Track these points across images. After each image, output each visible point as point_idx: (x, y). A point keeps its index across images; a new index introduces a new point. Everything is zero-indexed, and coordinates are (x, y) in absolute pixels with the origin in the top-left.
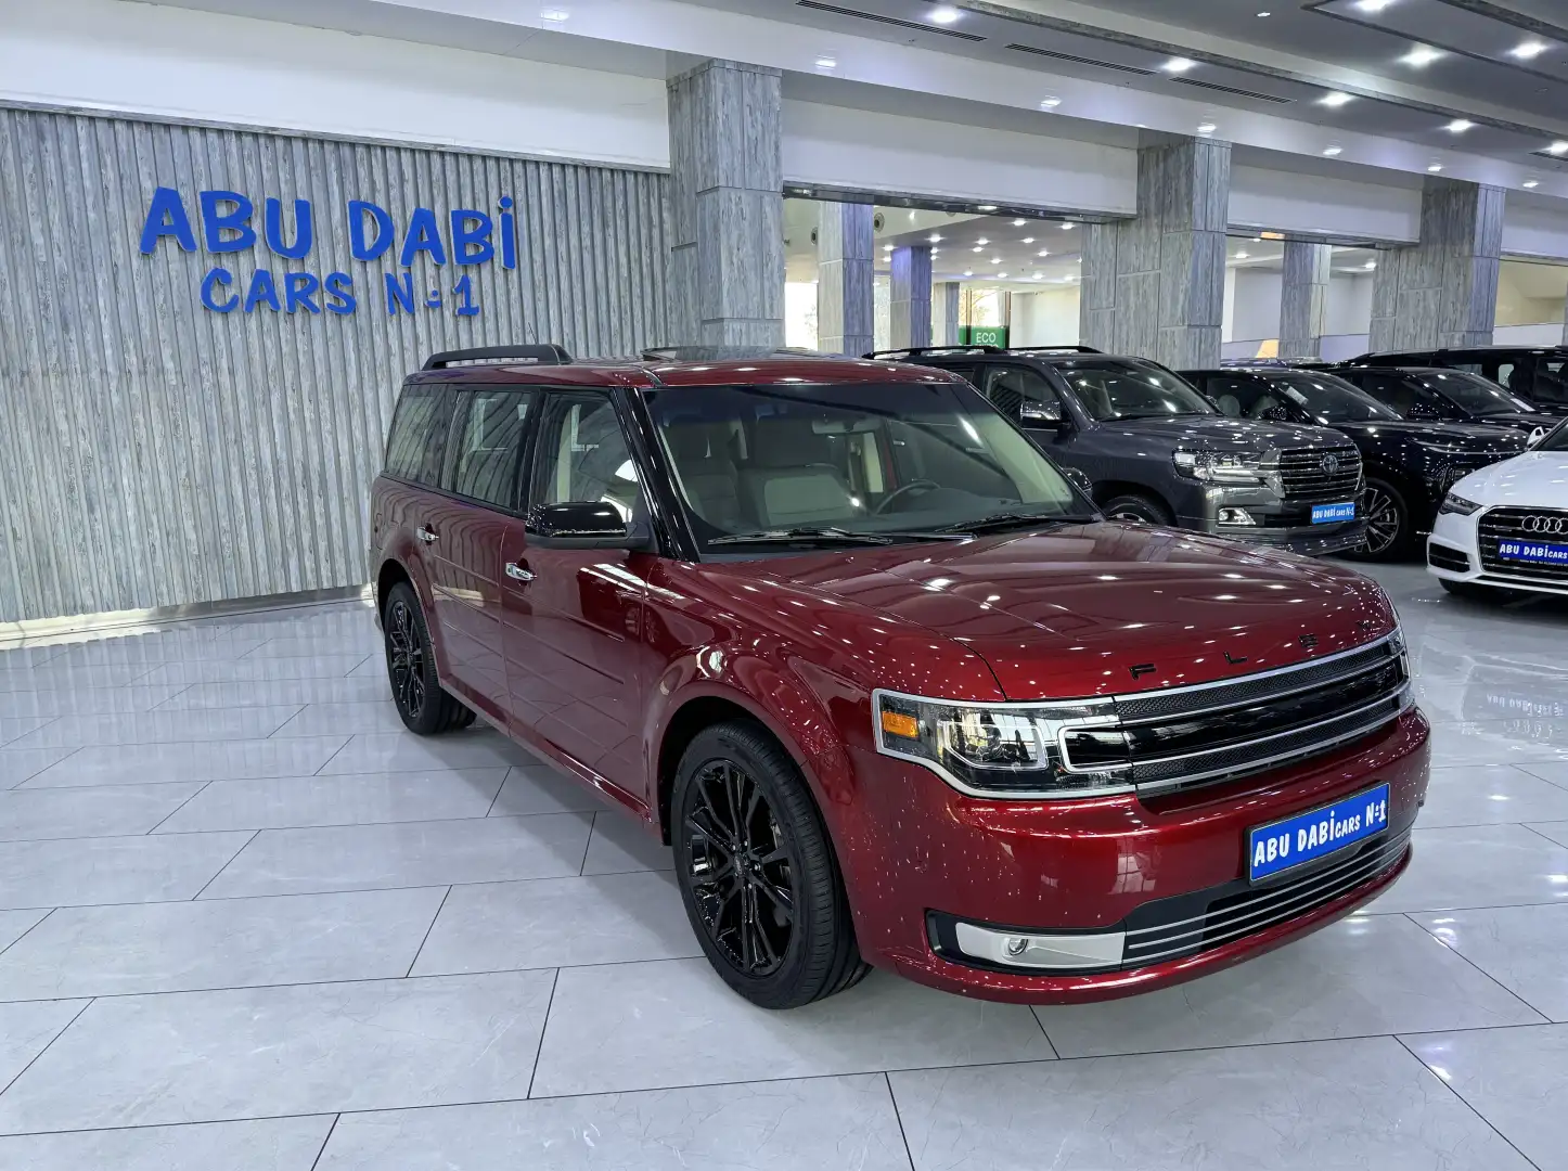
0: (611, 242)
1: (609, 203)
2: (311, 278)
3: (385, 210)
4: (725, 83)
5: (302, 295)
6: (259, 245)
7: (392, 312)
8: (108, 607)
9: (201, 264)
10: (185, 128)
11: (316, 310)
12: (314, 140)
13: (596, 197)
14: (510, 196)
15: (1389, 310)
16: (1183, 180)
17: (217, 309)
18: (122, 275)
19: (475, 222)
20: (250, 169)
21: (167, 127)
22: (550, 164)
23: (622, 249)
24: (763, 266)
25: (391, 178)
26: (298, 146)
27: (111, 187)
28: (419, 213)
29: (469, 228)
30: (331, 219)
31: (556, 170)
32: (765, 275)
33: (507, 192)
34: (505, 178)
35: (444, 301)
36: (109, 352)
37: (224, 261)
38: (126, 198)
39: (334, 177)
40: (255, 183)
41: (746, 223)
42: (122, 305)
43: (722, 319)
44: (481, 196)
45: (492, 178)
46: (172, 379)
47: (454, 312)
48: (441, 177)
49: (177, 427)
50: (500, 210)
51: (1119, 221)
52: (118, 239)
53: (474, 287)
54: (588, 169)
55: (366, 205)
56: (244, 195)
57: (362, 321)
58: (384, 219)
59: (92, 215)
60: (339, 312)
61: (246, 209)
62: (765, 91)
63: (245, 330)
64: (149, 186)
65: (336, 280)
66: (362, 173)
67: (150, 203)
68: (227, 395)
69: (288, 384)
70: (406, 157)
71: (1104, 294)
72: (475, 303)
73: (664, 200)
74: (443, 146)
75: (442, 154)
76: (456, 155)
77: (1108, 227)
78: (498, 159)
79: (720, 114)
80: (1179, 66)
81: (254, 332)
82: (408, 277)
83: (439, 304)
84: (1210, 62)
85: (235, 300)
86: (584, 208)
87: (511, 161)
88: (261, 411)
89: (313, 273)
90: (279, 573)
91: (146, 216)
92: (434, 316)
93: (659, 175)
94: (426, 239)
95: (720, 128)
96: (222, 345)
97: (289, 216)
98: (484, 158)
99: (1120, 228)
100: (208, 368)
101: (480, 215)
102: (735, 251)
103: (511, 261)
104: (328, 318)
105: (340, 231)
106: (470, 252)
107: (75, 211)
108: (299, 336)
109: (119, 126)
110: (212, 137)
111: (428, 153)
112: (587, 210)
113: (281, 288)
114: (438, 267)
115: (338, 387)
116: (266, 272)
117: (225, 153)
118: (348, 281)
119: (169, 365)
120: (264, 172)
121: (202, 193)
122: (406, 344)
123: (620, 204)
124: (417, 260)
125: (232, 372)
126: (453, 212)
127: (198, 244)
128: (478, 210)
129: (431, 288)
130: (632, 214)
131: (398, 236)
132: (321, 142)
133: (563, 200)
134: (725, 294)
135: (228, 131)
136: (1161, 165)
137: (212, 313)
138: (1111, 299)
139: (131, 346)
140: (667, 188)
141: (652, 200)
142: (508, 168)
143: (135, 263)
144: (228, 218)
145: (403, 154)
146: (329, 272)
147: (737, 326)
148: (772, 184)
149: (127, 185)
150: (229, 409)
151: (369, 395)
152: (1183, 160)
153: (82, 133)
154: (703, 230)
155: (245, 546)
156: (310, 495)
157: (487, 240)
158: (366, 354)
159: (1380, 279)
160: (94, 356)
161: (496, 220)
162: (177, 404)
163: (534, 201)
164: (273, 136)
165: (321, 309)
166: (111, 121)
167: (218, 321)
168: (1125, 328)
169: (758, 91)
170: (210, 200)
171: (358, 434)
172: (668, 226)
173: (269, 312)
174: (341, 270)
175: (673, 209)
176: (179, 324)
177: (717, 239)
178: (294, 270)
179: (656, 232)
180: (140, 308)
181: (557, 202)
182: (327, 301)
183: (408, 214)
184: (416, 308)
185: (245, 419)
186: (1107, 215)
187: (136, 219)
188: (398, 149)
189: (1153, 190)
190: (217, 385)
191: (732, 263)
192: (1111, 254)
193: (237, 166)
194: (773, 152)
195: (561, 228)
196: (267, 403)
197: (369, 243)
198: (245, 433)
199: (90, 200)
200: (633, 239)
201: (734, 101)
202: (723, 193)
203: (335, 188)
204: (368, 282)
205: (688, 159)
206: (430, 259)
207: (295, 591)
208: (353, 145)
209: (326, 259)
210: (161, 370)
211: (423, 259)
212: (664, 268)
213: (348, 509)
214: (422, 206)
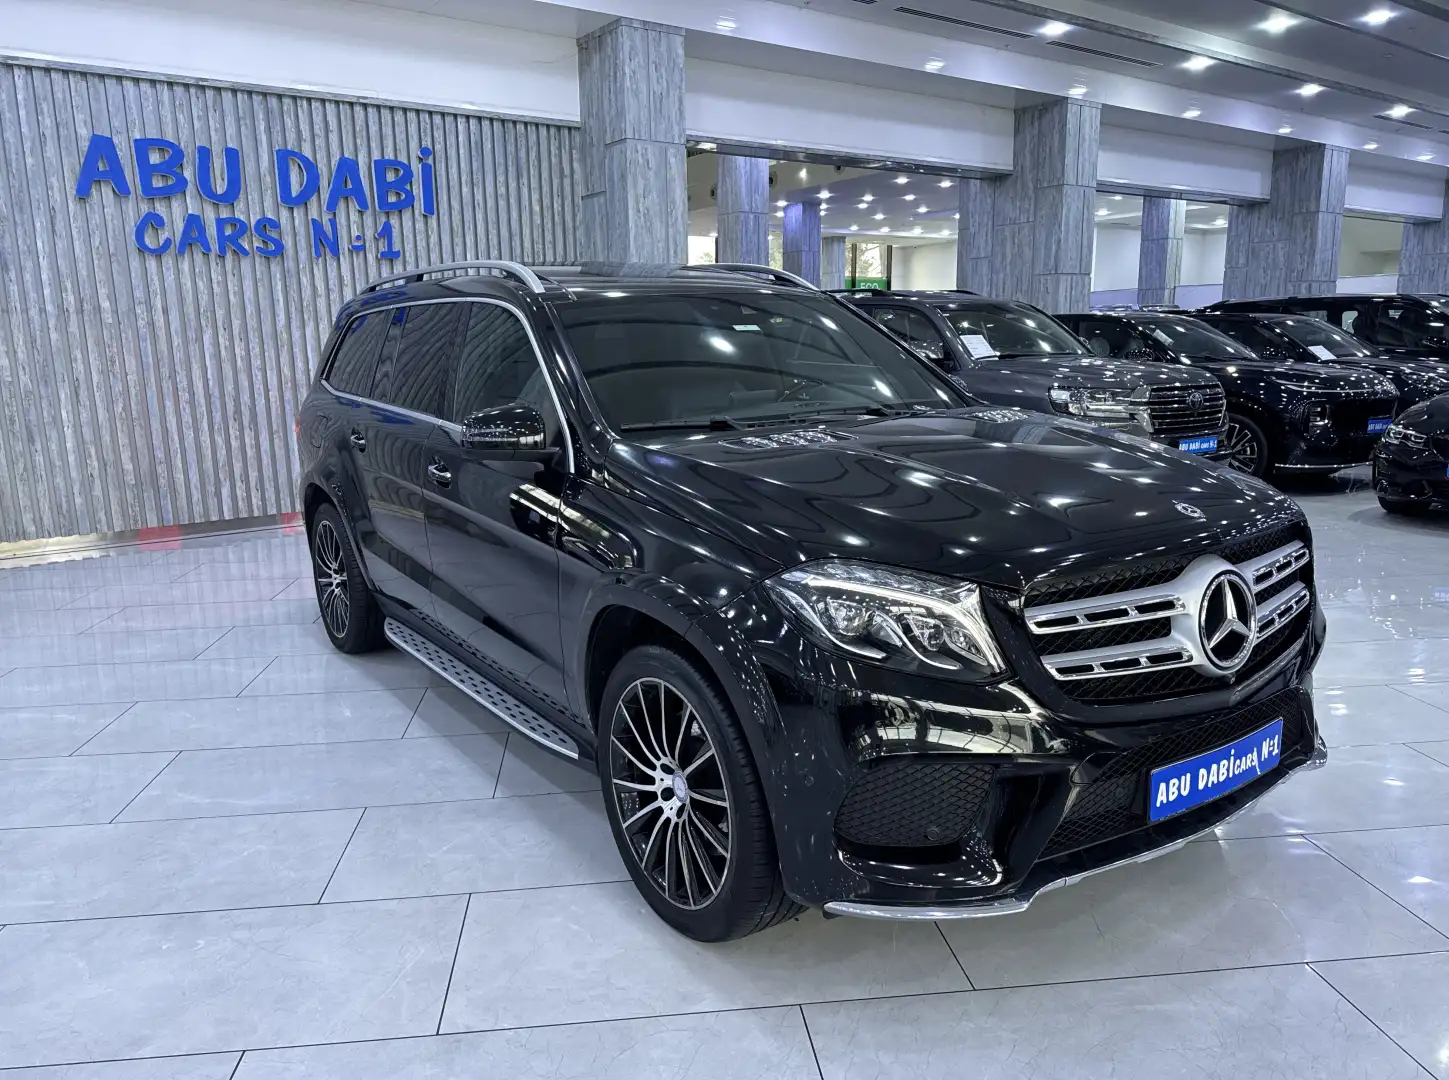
0: (525, 190)
1: (523, 154)
2: (240, 220)
3: (311, 159)
4: (632, 41)
5: (232, 239)
6: (190, 189)
7: (318, 255)
8: (49, 533)
9: (135, 209)
10: (119, 78)
11: (246, 253)
12: (242, 91)
13: (511, 148)
14: (430, 147)
15: (1242, 261)
16: (1056, 137)
17: (152, 251)
18: (59, 217)
19: (397, 170)
20: (181, 117)
21: (102, 76)
22: (468, 117)
23: (535, 197)
24: (668, 214)
25: (316, 127)
26: (227, 96)
27: (48, 133)
28: (343, 161)
29: (391, 177)
30: (259, 166)
31: (473, 122)
32: (670, 223)
33: (426, 142)
34: (425, 131)
35: (367, 245)
36: (47, 292)
37: (157, 205)
38: (63, 145)
39: (262, 126)
40: (186, 132)
41: (651, 174)
42: (59, 245)
44: (401, 145)
45: (413, 128)
46: (108, 318)
47: (377, 257)
48: (365, 128)
49: (113, 363)
50: (421, 160)
51: (995, 178)
52: (56, 184)
53: (396, 232)
54: (503, 121)
55: (293, 153)
56: (176, 143)
57: (290, 264)
58: (310, 167)
59: (30, 161)
60: (268, 256)
61: (178, 155)
62: (669, 49)
63: (178, 272)
64: (84, 133)
65: (265, 225)
66: (289, 122)
67: (86, 149)
68: (162, 334)
69: (220, 324)
70: (330, 108)
71: (982, 245)
72: (397, 247)
73: (574, 152)
74: (367, 98)
75: (365, 106)
76: (378, 107)
77: (985, 185)
78: (418, 112)
79: (627, 71)
80: (1055, 29)
81: (186, 273)
82: (333, 222)
83: (363, 248)
84: (1083, 26)
85: (168, 242)
86: (500, 159)
87: (431, 113)
88: (194, 348)
89: (242, 218)
90: (212, 502)
91: (82, 160)
92: (358, 261)
93: (570, 129)
94: (350, 186)
95: (628, 83)
96: (156, 285)
97: (218, 164)
98: (405, 110)
99: (997, 185)
100: (143, 307)
101: (401, 164)
102: (642, 200)
103: (430, 208)
104: (257, 259)
105: (268, 179)
106: (392, 199)
107: (14, 157)
108: (230, 277)
109: (53, 75)
110: (144, 86)
111: (351, 104)
112: (502, 161)
113: (212, 231)
114: (361, 213)
115: (267, 328)
116: (198, 217)
117: (158, 102)
118: (276, 225)
119: (106, 304)
120: (195, 122)
121: (136, 141)
122: (331, 286)
123: (533, 155)
124: (342, 205)
125: (166, 311)
126: (375, 161)
127: (132, 189)
128: (399, 159)
129: (355, 232)
130: (545, 164)
131: (324, 183)
132: (250, 93)
133: (480, 152)
135: (160, 81)
136: (1036, 124)
137: (146, 256)
138: (989, 249)
139: (69, 286)
140: (578, 139)
141: (563, 151)
142: (428, 121)
143: (71, 205)
144: (161, 164)
145: (327, 104)
146: (259, 217)
148: (677, 136)
149: (63, 132)
150: (163, 346)
151: (296, 334)
152: (1057, 121)
153: (20, 83)
154: (611, 179)
155: (180, 477)
156: (241, 430)
157: (408, 188)
158: (293, 294)
159: (1233, 234)
160: (32, 295)
161: (416, 168)
162: (114, 341)
163: (452, 153)
164: (203, 88)
165: (250, 252)
166: (47, 70)
167: (152, 263)
168: (1001, 276)
169: (663, 48)
170: (142, 146)
171: (286, 371)
172: (578, 176)
173: (200, 255)
174: (270, 215)
175: (583, 160)
176: (115, 265)
177: (624, 188)
178: (225, 214)
179: (567, 182)
180: (77, 251)
181: (473, 153)
182: (256, 244)
183: (333, 163)
184: (341, 252)
185: (178, 355)
186: (984, 171)
187: (72, 166)
188: (323, 101)
189: (1028, 149)
190: (152, 324)
191: (639, 211)
192: (988, 208)
193: (169, 115)
194: (677, 106)
195: (477, 177)
196: (200, 340)
197: (295, 190)
198: (178, 368)
199: (27, 145)
200: (546, 189)
201: (640, 58)
202: (630, 145)
203: (264, 138)
204: (294, 227)
205: (597, 113)
206: (354, 206)
207: (227, 518)
208: (280, 97)
209: (254, 205)
210: (98, 309)
211: (348, 207)
212: (574, 216)
213: (276, 441)
214: (346, 155)
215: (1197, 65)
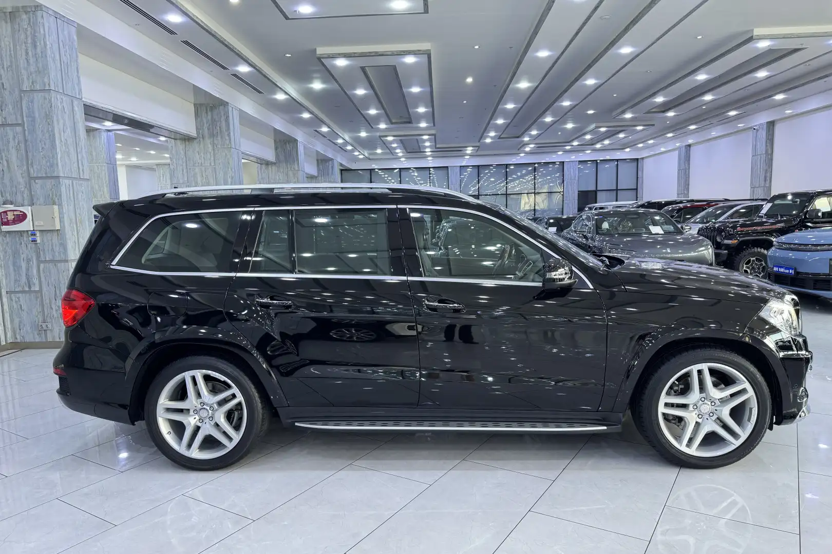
4: (49, 23)
16: (224, 123)
24: (77, 145)
41: (66, 116)
43: (58, 177)
51: (187, 139)
62: (69, 34)
79: (48, 43)
80: (243, 69)
95: (49, 52)
99: (187, 143)
102: (62, 133)
134: (59, 161)
136: (209, 113)
147: (67, 182)
152: (222, 113)
154: (31, 117)
169: (66, 33)
177: (49, 123)
189: (205, 125)
191: (61, 141)
192: (182, 155)
194: (76, 73)
201: (54, 36)
202: (53, 94)
215: (280, 97)
